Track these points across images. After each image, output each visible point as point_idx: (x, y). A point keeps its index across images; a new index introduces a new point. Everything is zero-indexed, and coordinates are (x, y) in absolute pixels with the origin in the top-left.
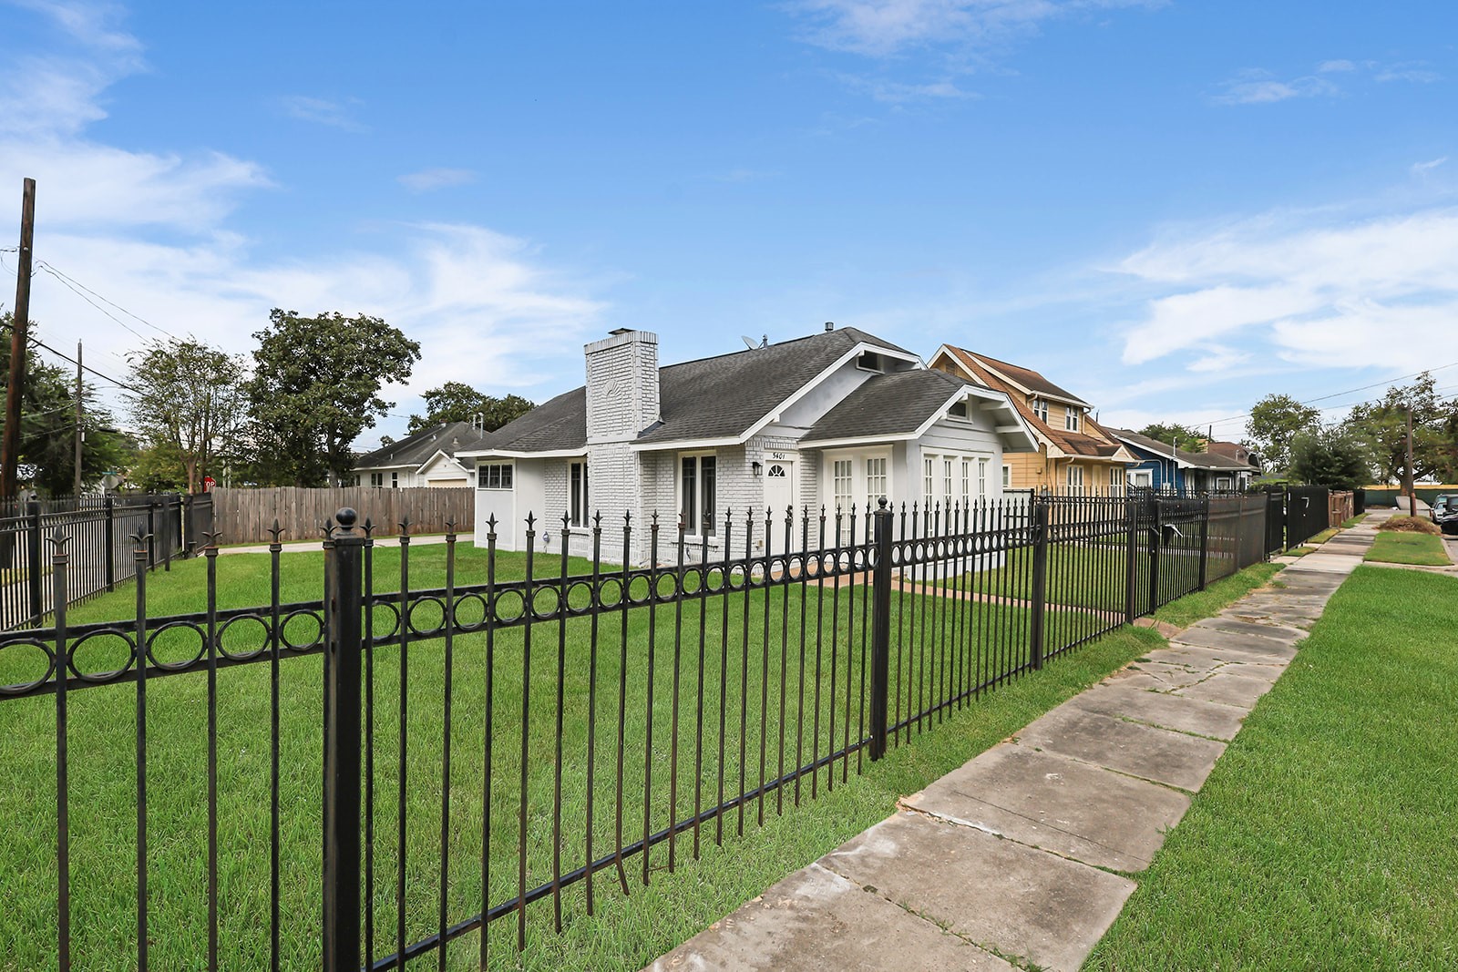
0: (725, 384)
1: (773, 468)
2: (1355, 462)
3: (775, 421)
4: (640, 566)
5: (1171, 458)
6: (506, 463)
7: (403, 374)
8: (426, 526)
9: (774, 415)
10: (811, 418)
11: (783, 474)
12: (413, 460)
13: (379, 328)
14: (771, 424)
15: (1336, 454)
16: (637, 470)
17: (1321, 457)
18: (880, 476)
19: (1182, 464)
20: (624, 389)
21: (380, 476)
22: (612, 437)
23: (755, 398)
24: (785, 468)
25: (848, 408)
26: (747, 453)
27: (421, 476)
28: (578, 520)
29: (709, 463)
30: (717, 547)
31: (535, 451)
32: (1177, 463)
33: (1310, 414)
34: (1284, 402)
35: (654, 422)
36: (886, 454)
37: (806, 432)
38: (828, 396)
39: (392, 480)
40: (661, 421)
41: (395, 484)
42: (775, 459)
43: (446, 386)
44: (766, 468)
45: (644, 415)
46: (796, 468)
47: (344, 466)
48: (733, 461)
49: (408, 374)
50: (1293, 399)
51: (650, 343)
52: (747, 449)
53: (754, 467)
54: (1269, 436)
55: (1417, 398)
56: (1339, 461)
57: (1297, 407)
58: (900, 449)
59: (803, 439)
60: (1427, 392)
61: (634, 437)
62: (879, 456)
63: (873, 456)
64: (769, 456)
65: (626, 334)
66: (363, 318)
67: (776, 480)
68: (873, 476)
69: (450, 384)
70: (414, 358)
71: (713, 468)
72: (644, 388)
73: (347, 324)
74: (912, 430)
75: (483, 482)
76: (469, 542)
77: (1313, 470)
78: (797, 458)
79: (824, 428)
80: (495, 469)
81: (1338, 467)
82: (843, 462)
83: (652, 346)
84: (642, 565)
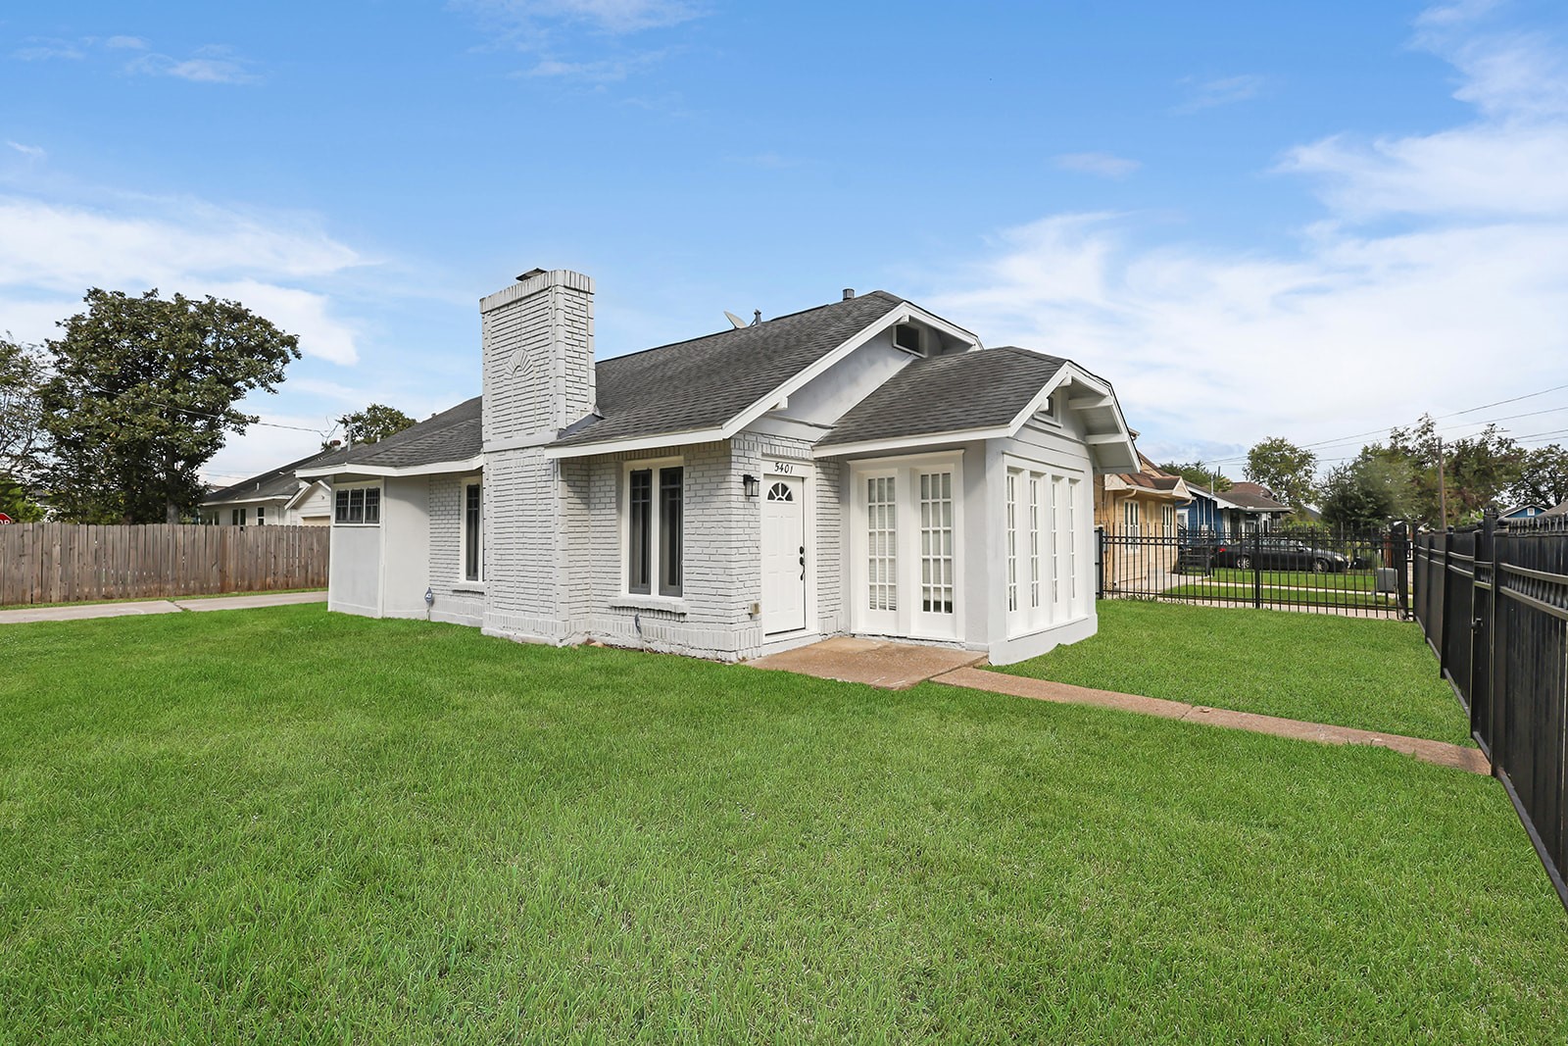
0: (699, 367)
1: (775, 487)
2: (1386, 504)
3: (779, 407)
4: (560, 645)
5: (1209, 497)
6: (372, 485)
7: (271, 379)
8: (281, 580)
9: (779, 397)
10: (832, 411)
11: (789, 498)
12: (282, 491)
13: (237, 314)
14: (773, 414)
15: (1368, 494)
16: (558, 488)
17: (1351, 498)
18: (941, 500)
19: (1222, 504)
20: (538, 363)
21: (243, 512)
22: (520, 439)
23: (746, 376)
24: (792, 486)
25: (886, 398)
26: (734, 459)
27: (294, 513)
28: (476, 570)
29: (672, 479)
30: (684, 614)
31: (408, 465)
32: (1215, 503)
33: (1306, 458)
34: (1278, 446)
35: (585, 415)
36: (953, 466)
37: (825, 433)
38: (853, 380)
39: (258, 518)
40: (598, 413)
41: (261, 522)
42: (779, 472)
43: (369, 410)
44: (765, 487)
45: (569, 403)
46: (810, 487)
47: (188, 499)
48: (711, 473)
49: (279, 378)
50: (1289, 442)
51: (580, 291)
52: (734, 452)
53: (745, 483)
54: (1267, 479)
55: (1421, 441)
56: (1371, 502)
57: (1293, 450)
58: (976, 456)
59: (822, 443)
60: (1429, 434)
61: (553, 437)
62: (940, 469)
63: (929, 470)
64: (769, 467)
65: (540, 277)
66: (213, 301)
67: (779, 506)
68: (930, 501)
69: (375, 408)
70: (291, 356)
71: (677, 486)
72: (568, 359)
73: (192, 309)
74: (1004, 421)
75: (341, 515)
76: (321, 603)
77: (1343, 512)
78: (812, 473)
79: (852, 427)
80: (357, 494)
81: (1372, 508)
82: (881, 480)
83: (583, 295)
84: (565, 643)
